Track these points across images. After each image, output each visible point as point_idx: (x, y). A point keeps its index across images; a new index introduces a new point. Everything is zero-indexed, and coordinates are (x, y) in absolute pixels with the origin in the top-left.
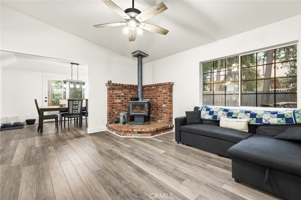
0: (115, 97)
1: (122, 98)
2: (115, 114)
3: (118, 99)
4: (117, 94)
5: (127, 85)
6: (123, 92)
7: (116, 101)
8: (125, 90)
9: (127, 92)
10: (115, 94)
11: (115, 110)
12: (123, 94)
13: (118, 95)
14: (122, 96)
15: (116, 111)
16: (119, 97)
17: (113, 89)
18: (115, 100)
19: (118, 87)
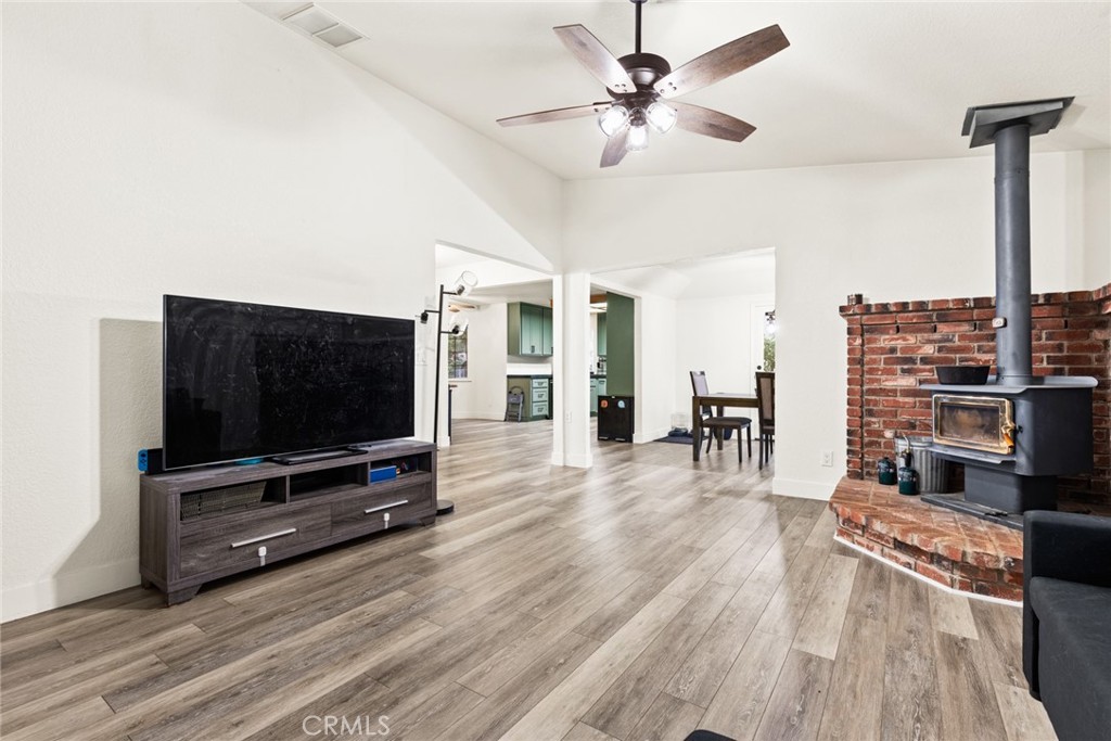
0: (882, 366)
1: (924, 371)
2: (883, 441)
3: (899, 372)
4: (893, 350)
5: (951, 306)
6: (930, 342)
7: (887, 383)
8: (944, 329)
9: (962, 337)
10: (882, 351)
11: (884, 422)
12: (929, 350)
13: (899, 355)
14: (925, 360)
15: (887, 425)
16: (907, 363)
17: (873, 329)
18: (883, 377)
19: (901, 318)
